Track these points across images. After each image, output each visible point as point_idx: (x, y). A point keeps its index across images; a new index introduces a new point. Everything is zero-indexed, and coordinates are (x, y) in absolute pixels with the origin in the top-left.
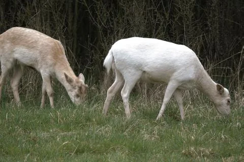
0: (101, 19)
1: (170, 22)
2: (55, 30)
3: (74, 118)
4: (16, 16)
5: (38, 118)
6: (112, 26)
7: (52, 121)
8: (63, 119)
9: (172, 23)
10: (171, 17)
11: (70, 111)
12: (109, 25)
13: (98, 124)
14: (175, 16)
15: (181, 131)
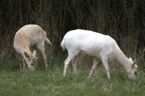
0: (79, 20)
1: (120, 22)
2: (52, 26)
3: (62, 78)
4: (29, 18)
5: (41, 78)
6: (85, 24)
7: (50, 80)
8: (56, 78)
9: (121, 22)
10: (121, 19)
11: (60, 74)
12: (84, 23)
13: (77, 82)
14: (123, 18)
15: (126, 86)
